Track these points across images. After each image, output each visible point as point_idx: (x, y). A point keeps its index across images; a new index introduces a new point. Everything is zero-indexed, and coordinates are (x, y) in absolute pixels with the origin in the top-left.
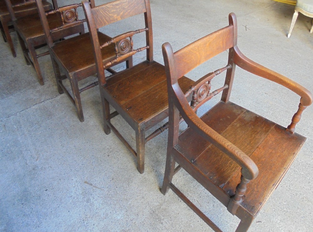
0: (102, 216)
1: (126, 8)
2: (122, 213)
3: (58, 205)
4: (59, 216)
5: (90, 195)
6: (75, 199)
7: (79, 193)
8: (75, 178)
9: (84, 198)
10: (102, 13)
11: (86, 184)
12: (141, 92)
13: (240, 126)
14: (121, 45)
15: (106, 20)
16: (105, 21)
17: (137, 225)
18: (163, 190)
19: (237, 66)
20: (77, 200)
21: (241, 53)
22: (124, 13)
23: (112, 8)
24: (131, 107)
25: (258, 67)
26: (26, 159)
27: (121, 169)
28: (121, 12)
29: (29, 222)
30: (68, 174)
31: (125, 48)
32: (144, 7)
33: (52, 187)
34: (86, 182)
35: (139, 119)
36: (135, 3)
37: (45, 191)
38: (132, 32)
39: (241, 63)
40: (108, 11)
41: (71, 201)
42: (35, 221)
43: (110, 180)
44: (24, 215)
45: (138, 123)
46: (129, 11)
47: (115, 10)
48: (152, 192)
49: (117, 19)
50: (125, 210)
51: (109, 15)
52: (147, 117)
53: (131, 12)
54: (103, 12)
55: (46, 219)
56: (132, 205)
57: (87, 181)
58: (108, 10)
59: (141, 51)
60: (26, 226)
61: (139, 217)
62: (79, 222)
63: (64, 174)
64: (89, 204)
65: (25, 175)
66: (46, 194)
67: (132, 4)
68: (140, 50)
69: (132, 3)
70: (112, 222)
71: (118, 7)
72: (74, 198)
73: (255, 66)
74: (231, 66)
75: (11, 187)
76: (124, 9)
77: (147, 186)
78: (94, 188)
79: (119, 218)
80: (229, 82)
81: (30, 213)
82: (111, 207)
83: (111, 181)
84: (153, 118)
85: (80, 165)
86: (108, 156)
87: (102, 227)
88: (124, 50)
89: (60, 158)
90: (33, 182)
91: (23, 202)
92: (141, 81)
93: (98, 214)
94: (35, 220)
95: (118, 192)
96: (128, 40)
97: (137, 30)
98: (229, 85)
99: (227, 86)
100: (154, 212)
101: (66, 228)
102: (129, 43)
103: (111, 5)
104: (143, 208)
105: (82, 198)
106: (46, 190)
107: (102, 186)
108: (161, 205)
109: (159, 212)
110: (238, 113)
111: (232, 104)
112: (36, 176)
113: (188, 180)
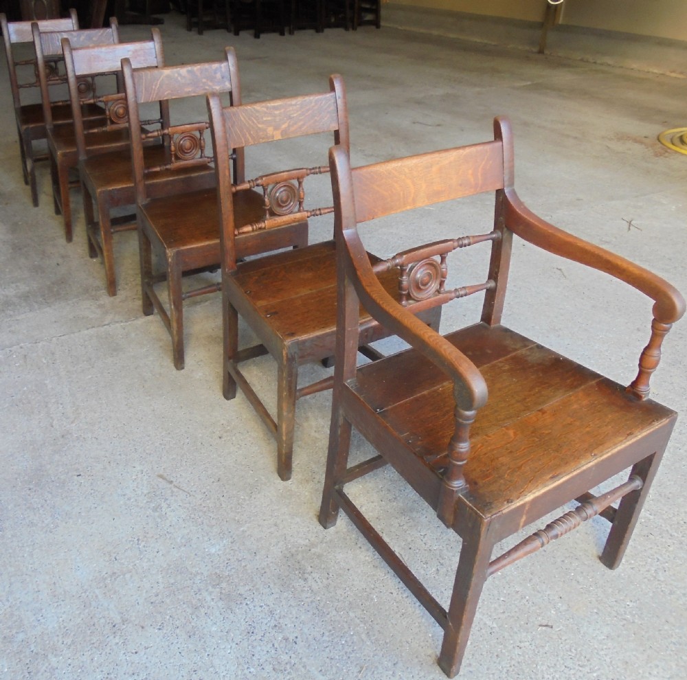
0: (178, 541)
1: (293, 117)
2: (222, 545)
3: (96, 505)
4: (92, 523)
5: (163, 500)
6: (132, 500)
7: (142, 493)
8: (140, 464)
9: (151, 502)
10: (243, 119)
11: (161, 480)
12: (305, 292)
13: (511, 370)
14: (278, 195)
15: (250, 134)
16: (248, 136)
17: (249, 571)
18: (325, 517)
20: (134, 503)
22: (289, 126)
23: (265, 113)
24: (276, 313)
26: (51, 418)
27: (242, 465)
28: (283, 124)
29: (35, 521)
30: (127, 456)
31: (286, 201)
32: (335, 118)
33: (91, 472)
34: (161, 476)
35: (287, 333)
36: (316, 108)
37: (76, 477)
38: (305, 170)
39: (521, 227)
40: (255, 118)
41: (121, 502)
42: (46, 522)
43: (213, 480)
44: (29, 508)
45: (282, 341)
46: (301, 123)
47: (269, 118)
48: (298, 519)
49: (273, 137)
50: (230, 540)
51: (257, 126)
52: (306, 332)
53: (305, 127)
54: (245, 118)
55: (66, 523)
56: (248, 533)
57: (165, 475)
58: (257, 116)
59: (321, 214)
60: (28, 525)
61: (257, 558)
62: (130, 541)
63: (120, 455)
64: (157, 514)
65: (45, 443)
66: (76, 482)
67: (308, 110)
68: (318, 212)
69: (308, 108)
70: (196, 555)
71: (277, 112)
72: (129, 499)
74: (500, 234)
75: (16, 458)
76: (290, 118)
77: (291, 506)
78: (175, 490)
79: (213, 550)
80: (497, 273)
81: (39, 506)
82: (202, 529)
83: (213, 482)
85: (157, 444)
86: (220, 438)
87: (175, 559)
88: (283, 207)
89: (118, 426)
90: (57, 457)
91: (31, 487)
92: (311, 274)
93: (170, 535)
94: (47, 519)
95: (223, 505)
96: (294, 185)
97: (316, 168)
98: (496, 280)
99: (492, 284)
100: (292, 555)
101: (101, 546)
102: (296, 191)
103: (263, 107)
104: (270, 544)
105: (145, 502)
106: (78, 476)
107: (193, 490)
108: (313, 545)
109: (303, 557)
110: (513, 347)
111: (507, 330)
112: (64, 449)
113: (390, 511)
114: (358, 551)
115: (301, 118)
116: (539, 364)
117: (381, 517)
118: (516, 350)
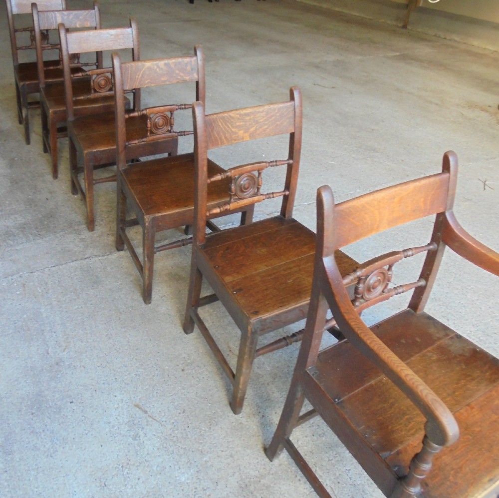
0: (155, 469)
1: (260, 122)
2: (190, 473)
3: (86, 432)
4: (85, 449)
5: (140, 429)
6: (115, 428)
7: (123, 421)
8: (121, 394)
9: (130, 430)
10: (220, 124)
11: (137, 409)
12: (262, 268)
13: (438, 360)
14: (242, 182)
15: (226, 137)
16: (223, 138)
18: (270, 451)
19: (447, 247)
20: (117, 431)
21: (458, 224)
22: (256, 130)
23: (238, 119)
24: (241, 290)
25: (491, 255)
26: (47, 345)
27: (202, 398)
28: (251, 127)
29: (38, 445)
30: (109, 385)
31: (248, 188)
32: (293, 123)
33: (81, 399)
34: (137, 406)
35: (252, 311)
36: (278, 114)
37: (69, 404)
38: (264, 164)
39: (457, 244)
40: (230, 124)
41: (107, 430)
42: (47, 446)
43: (179, 411)
44: (32, 432)
45: (249, 318)
46: (266, 127)
47: (241, 123)
48: (248, 451)
49: (243, 138)
50: (197, 469)
51: (232, 130)
52: (267, 311)
53: (268, 130)
54: (222, 124)
55: (63, 448)
56: (209, 464)
57: (140, 404)
58: (232, 122)
59: (273, 197)
60: (33, 449)
61: (219, 487)
62: (116, 468)
63: (104, 384)
64: (136, 442)
65: (43, 370)
66: (69, 409)
67: (272, 116)
68: (271, 196)
69: (272, 114)
70: (169, 483)
71: (247, 118)
72: (113, 427)
73: (483, 251)
74: (436, 245)
75: (20, 383)
76: (257, 122)
77: (243, 438)
78: (150, 419)
79: (183, 479)
80: (428, 275)
81: (41, 431)
82: (173, 458)
83: (179, 413)
84: (277, 315)
85: (133, 375)
86: (183, 370)
87: (152, 487)
88: (245, 192)
89: (101, 356)
90: (53, 384)
91: (34, 411)
92: (265, 250)
93: (148, 463)
94: (47, 444)
95: (189, 436)
96: (255, 176)
97: (273, 161)
98: (427, 279)
99: (423, 283)
100: (246, 485)
101: (93, 471)
102: (256, 180)
103: (237, 114)
104: (228, 474)
105: (126, 430)
106: (71, 403)
107: (164, 419)
108: (262, 476)
109: (255, 487)
110: (437, 335)
111: (429, 318)
112: (59, 376)
113: (320, 445)
114: (298, 484)
115: (266, 122)
116: (461, 355)
117: (314, 451)
118: (439, 339)
